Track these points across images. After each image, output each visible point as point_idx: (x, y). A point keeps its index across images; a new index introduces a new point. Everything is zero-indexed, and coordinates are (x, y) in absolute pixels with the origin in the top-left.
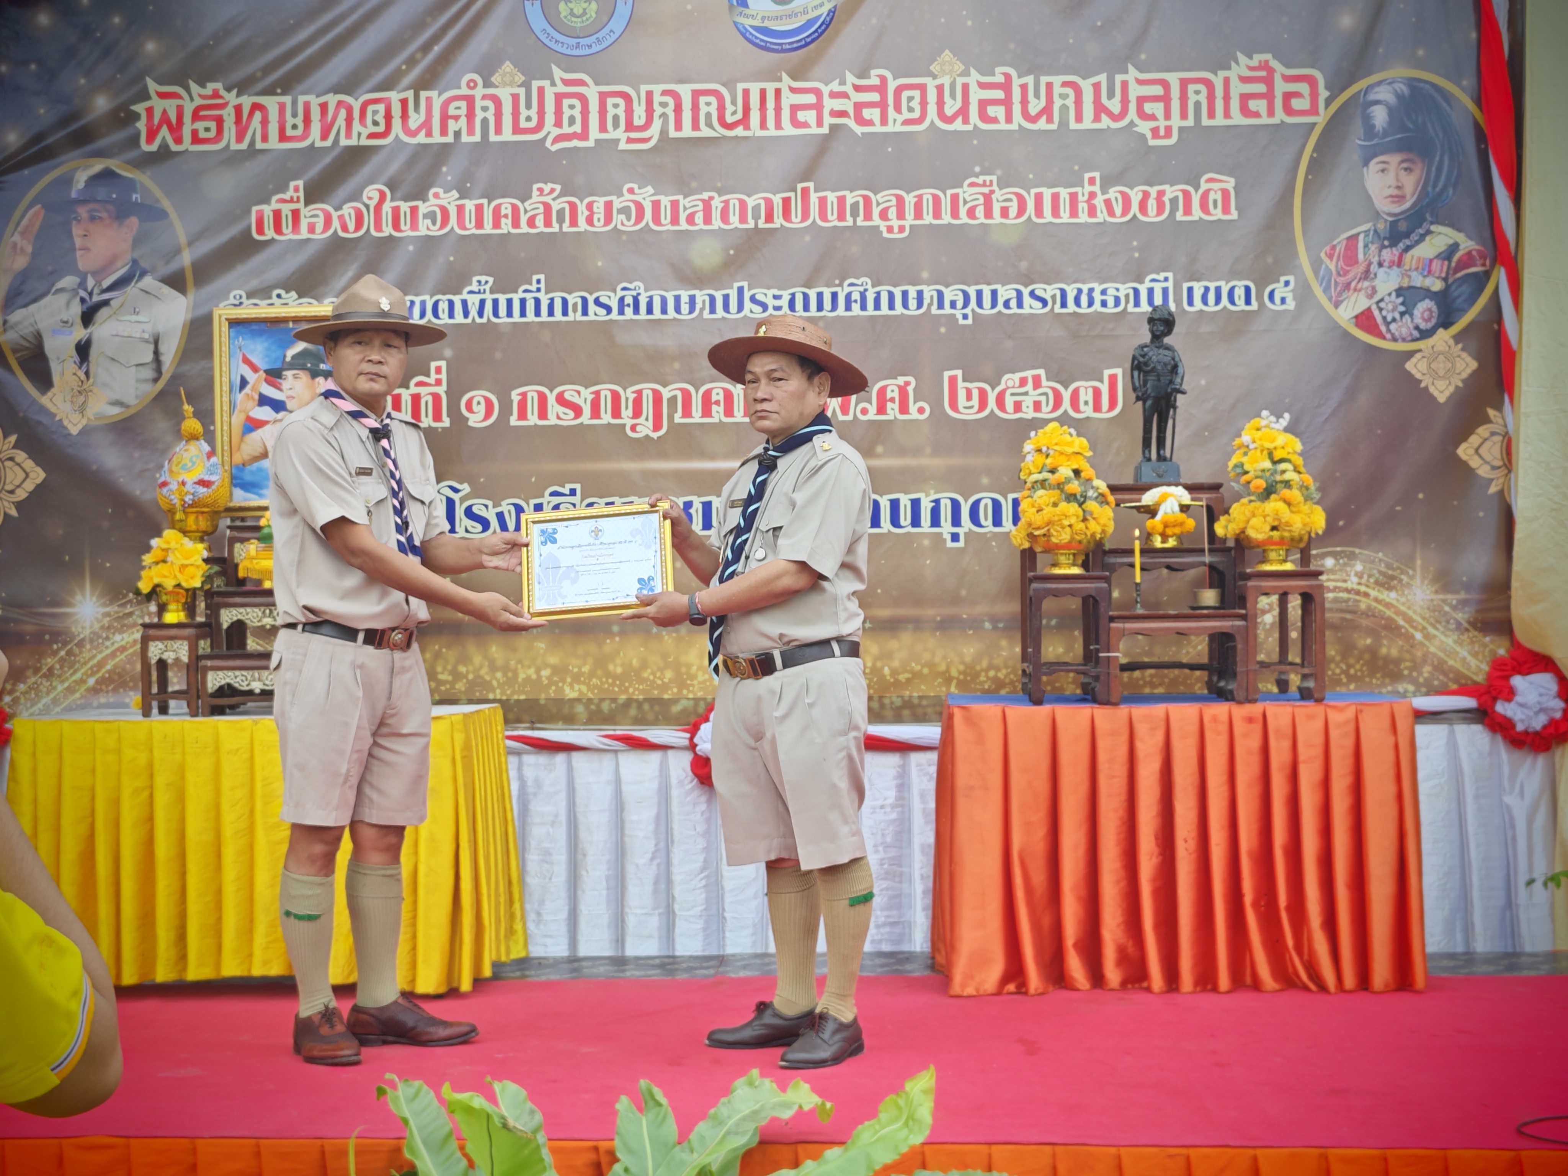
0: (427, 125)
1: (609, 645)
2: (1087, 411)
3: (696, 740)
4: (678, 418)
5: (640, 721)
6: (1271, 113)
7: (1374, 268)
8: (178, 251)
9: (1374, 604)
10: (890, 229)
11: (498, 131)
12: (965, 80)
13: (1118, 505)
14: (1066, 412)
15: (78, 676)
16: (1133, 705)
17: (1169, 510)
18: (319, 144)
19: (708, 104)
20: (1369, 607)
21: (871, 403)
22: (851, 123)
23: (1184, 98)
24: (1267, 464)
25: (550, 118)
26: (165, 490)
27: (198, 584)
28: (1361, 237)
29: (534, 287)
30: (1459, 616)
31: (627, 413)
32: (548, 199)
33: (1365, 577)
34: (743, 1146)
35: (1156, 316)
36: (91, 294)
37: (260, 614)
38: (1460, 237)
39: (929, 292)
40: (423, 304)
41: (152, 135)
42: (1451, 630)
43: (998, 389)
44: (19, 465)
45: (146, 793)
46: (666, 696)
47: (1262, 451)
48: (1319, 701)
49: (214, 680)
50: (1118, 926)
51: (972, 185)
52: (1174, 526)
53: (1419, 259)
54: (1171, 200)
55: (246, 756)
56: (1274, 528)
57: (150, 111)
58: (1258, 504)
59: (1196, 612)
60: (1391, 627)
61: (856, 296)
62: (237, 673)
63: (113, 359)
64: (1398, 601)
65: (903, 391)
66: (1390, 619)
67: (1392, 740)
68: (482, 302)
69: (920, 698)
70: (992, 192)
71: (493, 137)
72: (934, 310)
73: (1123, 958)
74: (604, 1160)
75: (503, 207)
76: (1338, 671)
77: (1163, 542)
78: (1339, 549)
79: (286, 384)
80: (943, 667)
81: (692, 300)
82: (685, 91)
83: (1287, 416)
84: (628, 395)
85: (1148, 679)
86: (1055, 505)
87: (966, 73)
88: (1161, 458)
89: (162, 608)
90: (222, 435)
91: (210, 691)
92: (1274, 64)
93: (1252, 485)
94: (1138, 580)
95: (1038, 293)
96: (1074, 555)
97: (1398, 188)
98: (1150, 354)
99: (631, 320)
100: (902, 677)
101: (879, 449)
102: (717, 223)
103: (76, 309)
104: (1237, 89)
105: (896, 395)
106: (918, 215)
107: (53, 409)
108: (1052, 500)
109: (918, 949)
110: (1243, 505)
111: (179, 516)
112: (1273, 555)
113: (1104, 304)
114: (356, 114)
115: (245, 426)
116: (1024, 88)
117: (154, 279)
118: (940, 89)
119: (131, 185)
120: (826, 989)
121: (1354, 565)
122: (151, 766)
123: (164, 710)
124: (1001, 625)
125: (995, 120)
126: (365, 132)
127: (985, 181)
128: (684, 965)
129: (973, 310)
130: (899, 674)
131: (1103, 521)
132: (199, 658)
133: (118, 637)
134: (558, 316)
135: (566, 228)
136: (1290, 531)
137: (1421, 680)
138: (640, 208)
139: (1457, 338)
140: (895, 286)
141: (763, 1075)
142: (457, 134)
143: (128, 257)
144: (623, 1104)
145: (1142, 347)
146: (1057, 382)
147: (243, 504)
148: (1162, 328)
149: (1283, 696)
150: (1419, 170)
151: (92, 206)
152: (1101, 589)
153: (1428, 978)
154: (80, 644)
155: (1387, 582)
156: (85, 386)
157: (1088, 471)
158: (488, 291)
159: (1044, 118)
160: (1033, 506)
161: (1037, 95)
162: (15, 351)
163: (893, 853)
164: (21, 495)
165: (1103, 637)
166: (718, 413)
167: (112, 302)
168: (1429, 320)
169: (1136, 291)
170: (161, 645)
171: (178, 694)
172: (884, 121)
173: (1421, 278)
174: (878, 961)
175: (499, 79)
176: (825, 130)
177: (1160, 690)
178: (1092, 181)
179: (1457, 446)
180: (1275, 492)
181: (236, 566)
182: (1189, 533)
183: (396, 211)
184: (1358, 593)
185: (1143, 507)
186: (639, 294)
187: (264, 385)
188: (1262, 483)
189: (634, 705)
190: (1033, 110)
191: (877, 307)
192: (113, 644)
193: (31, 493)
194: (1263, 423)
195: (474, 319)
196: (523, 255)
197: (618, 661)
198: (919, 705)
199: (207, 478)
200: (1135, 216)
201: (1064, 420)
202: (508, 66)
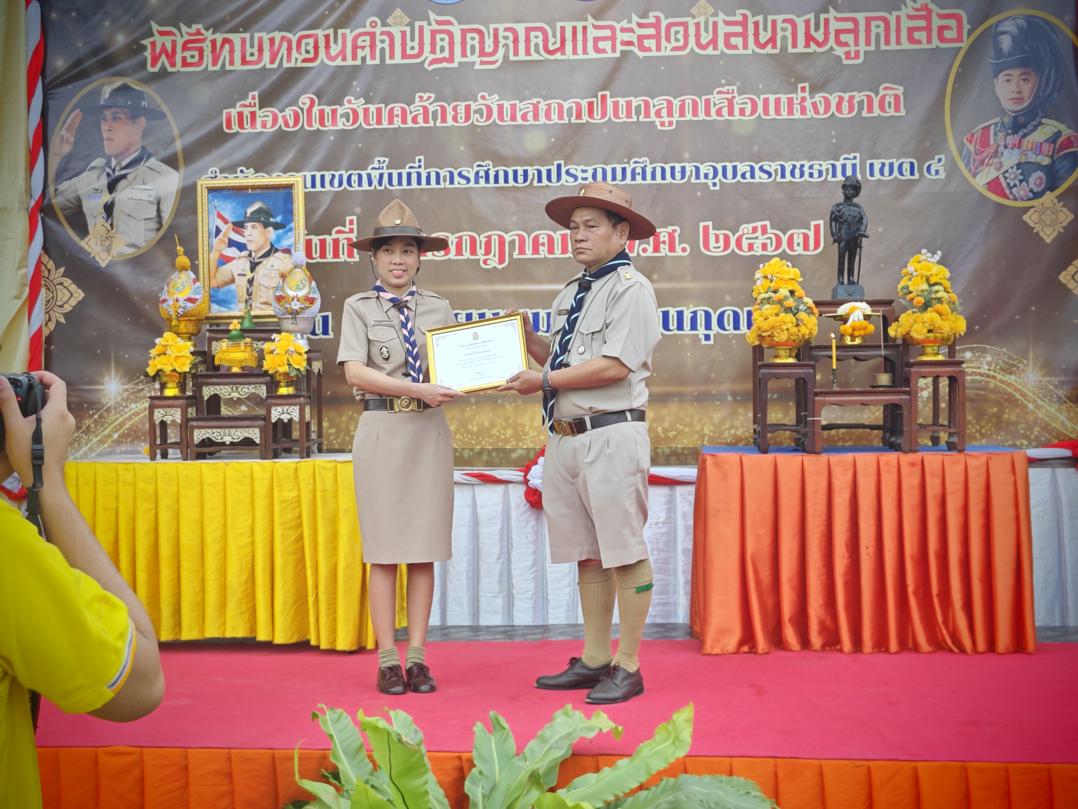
0: (342, 53)
1: (469, 412)
2: (799, 250)
3: (528, 477)
4: (516, 255)
5: (490, 464)
6: (929, 41)
7: (1001, 149)
8: (173, 141)
9: (999, 384)
10: (662, 124)
11: (392, 56)
12: (715, 19)
13: (820, 315)
14: (784, 250)
15: (106, 432)
16: (831, 454)
17: (856, 319)
18: (269, 66)
19: (536, 37)
20: (996, 386)
21: (649, 245)
22: (635, 50)
23: (868, 31)
24: (926, 287)
25: (427, 48)
26: (165, 305)
27: (187, 370)
28: (992, 127)
29: (416, 165)
30: (1060, 392)
31: (481, 251)
32: (426, 104)
33: (994, 365)
34: (561, 757)
35: (847, 184)
36: (114, 171)
37: (230, 390)
38: (1062, 127)
39: (689, 168)
40: (341, 177)
41: (155, 61)
42: (1054, 402)
43: (737, 235)
44: (66, 287)
45: (153, 512)
46: (508, 447)
47: (922, 277)
48: (961, 451)
49: (199, 435)
50: (820, 606)
51: (719, 92)
52: (860, 330)
53: (1033, 143)
54: (858, 102)
55: (221, 487)
56: (930, 331)
57: (153, 44)
58: (919, 314)
59: (875, 389)
60: (1011, 401)
61: (639, 170)
62: (214, 430)
63: (129, 215)
64: (1016, 381)
65: (671, 236)
66: (1010, 394)
67: (1012, 478)
68: (381, 176)
69: (683, 449)
70: (734, 97)
71: (388, 61)
72: (693, 180)
73: (823, 629)
74: (465, 766)
75: (395, 109)
76: (974, 430)
77: (852, 341)
78: (975, 346)
79: (247, 232)
80: (698, 427)
81: (526, 173)
82: (520, 28)
83: (939, 253)
84: (481, 239)
85: (841, 436)
86: (777, 315)
87: (715, 14)
88: (851, 283)
89: (163, 386)
90: (204, 268)
91: (196, 443)
92: (932, 6)
93: (914, 301)
94: (834, 367)
95: (765, 167)
96: (790, 349)
97: (1019, 93)
98: (843, 210)
99: (484, 187)
100: (671, 434)
101: (655, 276)
102: (543, 120)
103: (104, 181)
104: (906, 24)
105: (666, 239)
106: (682, 114)
107: (89, 250)
108: (775, 311)
109: (681, 622)
110: (908, 315)
111: (174, 323)
112: (929, 350)
113: (811, 175)
114: (294, 45)
115: (219, 260)
116: (756, 24)
117: (157, 160)
118: (697, 25)
119: (141, 96)
120: (619, 649)
121: (985, 357)
122: (156, 494)
123: (165, 456)
124: (739, 398)
125: (736, 47)
126: (300, 58)
127: (728, 90)
128: (520, 632)
129: (720, 180)
130: (668, 432)
131: (810, 326)
132: (188, 420)
133: (133, 406)
134: (433, 185)
135: (439, 123)
136: (941, 333)
137: (1033, 437)
138: (489, 109)
139: (1060, 198)
140: (666, 163)
141: (574, 708)
142: (364, 59)
143: (139, 145)
144: (479, 727)
145: (838, 205)
146: (778, 230)
147: (218, 315)
148: (852, 192)
149: (935, 448)
150: (1033, 80)
151: (114, 110)
152: (809, 373)
153: (1036, 644)
154: (108, 410)
155: (1008, 369)
156: (110, 234)
157: (800, 292)
158: (385, 167)
159: (770, 45)
160: (762, 316)
161: (765, 29)
162: (62, 210)
163: (664, 555)
164: (68, 308)
165: (810, 407)
166: (543, 252)
167: (128, 176)
168: (1040, 185)
169: (834, 166)
170: (162, 411)
171: (174, 445)
172: (658, 48)
173: (1034, 156)
174: (654, 630)
175: (392, 21)
176: (618, 54)
177: (850, 443)
178: (803, 89)
179: (1059, 273)
180: (931, 306)
181: (214, 357)
182: (870, 335)
183: (322, 112)
184: (988, 376)
185: (838, 316)
186: (489, 169)
187: (232, 232)
188: (922, 300)
189: (486, 453)
190: (762, 40)
191: (654, 177)
192: (130, 410)
193: (74, 307)
194: (923, 257)
195: (375, 187)
196: (409, 142)
197: (475, 422)
198: (682, 454)
199: (193, 296)
200: (833, 113)
201: (783, 256)
202: (398, 12)
